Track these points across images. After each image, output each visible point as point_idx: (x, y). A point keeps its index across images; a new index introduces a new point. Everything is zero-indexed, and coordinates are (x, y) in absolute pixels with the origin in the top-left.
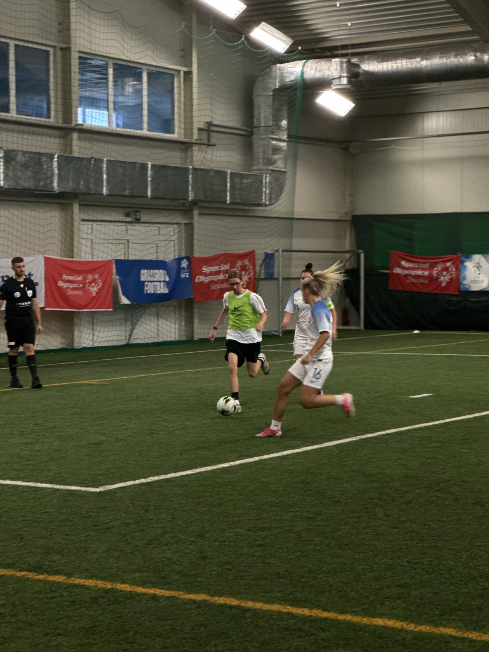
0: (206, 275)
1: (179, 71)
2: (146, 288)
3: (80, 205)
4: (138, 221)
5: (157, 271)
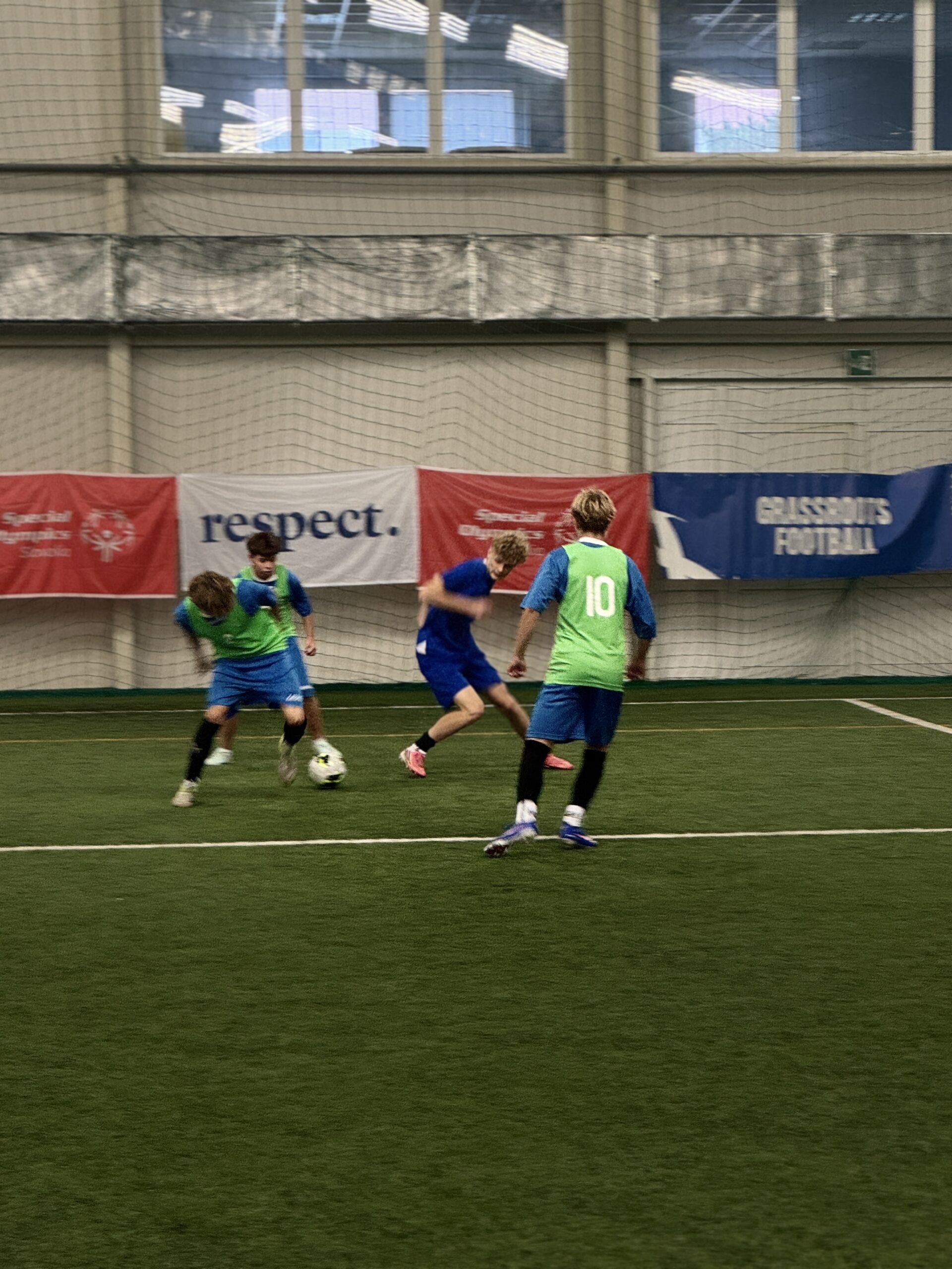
2: (780, 542)
3: (632, 345)
4: (858, 377)
5: (832, 500)
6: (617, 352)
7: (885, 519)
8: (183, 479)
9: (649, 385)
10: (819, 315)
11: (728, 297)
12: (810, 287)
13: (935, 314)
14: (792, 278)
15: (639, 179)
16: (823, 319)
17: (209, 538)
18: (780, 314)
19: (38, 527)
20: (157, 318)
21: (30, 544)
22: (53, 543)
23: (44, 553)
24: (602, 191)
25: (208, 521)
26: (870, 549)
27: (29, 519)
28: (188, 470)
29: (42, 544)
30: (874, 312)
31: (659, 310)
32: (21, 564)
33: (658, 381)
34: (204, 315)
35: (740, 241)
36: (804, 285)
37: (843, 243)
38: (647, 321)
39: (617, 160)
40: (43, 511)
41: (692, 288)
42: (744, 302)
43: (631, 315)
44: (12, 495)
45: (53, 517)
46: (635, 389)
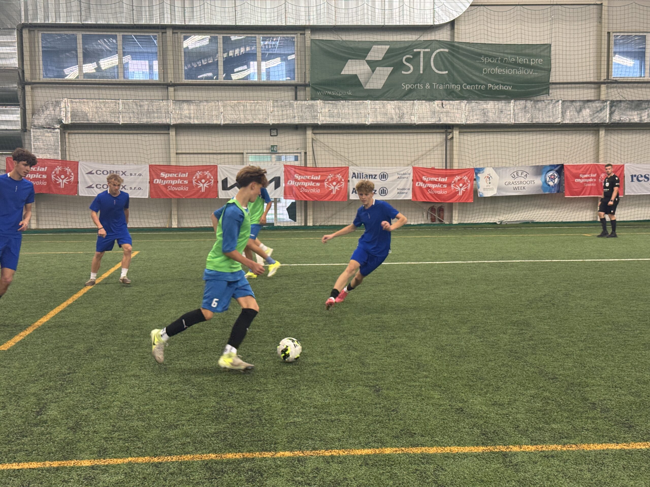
8: (626, 165)
17: (632, 181)
19: (588, 178)
20: (620, 122)
21: (586, 182)
22: (592, 182)
23: (590, 185)
25: (632, 176)
27: (586, 176)
28: (627, 163)
29: (589, 183)
32: (584, 188)
34: (632, 121)
40: (590, 174)
44: (582, 170)
45: (592, 175)
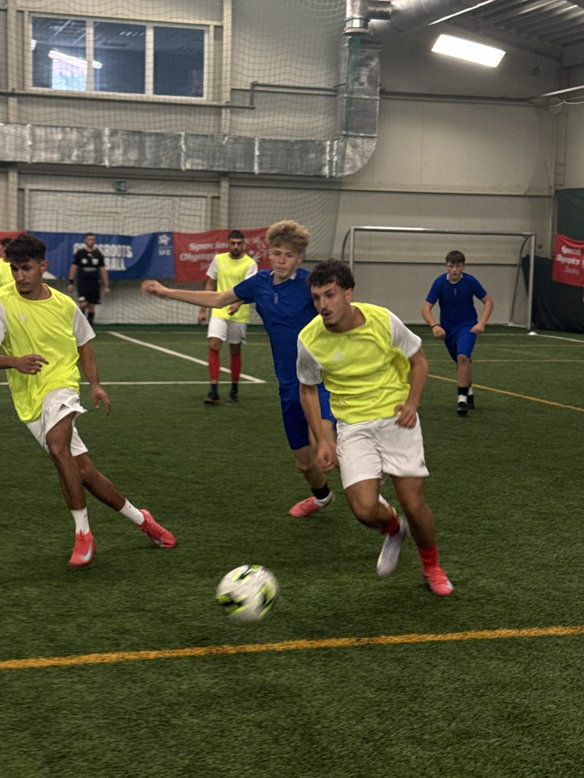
0: (194, 253)
1: (208, 26)
3: (19, 173)
4: (120, 192)
5: (107, 246)
6: (13, 177)
7: (130, 255)
9: (27, 192)
10: (103, 164)
11: (63, 154)
12: (98, 151)
13: (153, 167)
14: (91, 147)
15: (23, 99)
16: (104, 167)
18: (85, 163)
24: (7, 103)
26: (123, 268)
30: (126, 164)
31: (32, 158)
33: (31, 190)
35: (68, 130)
36: (96, 151)
37: (114, 133)
38: (26, 163)
39: (13, 89)
41: (46, 149)
42: (70, 157)
43: (18, 160)
46: (21, 193)
